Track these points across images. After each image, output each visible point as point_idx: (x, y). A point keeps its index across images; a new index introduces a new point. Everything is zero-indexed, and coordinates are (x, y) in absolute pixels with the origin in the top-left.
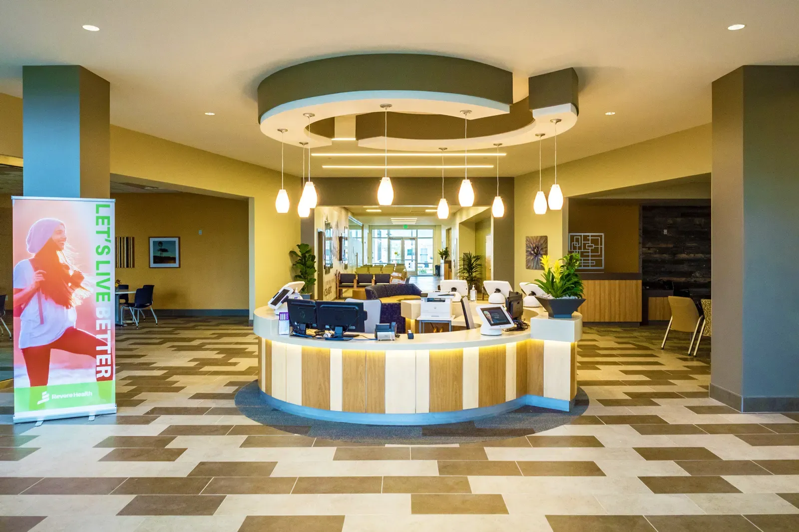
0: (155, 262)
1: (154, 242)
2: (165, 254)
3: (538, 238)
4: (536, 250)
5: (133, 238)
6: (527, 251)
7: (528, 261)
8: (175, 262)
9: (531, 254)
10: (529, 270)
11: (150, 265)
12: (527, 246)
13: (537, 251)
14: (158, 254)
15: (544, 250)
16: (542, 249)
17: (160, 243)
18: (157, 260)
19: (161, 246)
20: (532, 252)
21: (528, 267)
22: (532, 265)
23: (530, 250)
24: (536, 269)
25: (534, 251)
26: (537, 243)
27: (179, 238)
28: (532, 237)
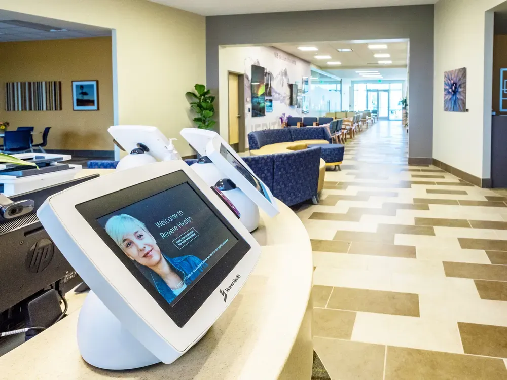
0: (78, 105)
1: (77, 86)
2: (86, 98)
3: (457, 71)
4: (453, 88)
5: (60, 83)
6: (445, 90)
7: (446, 102)
8: (94, 105)
9: (449, 92)
10: (446, 112)
11: (73, 108)
12: (445, 84)
13: (456, 88)
14: (80, 97)
15: (463, 86)
16: (460, 85)
17: (82, 87)
18: (80, 103)
19: (82, 90)
20: (450, 90)
21: (446, 110)
22: (450, 107)
23: (447, 87)
24: (454, 111)
25: (451, 88)
26: (455, 79)
27: (97, 82)
28: (450, 72)
